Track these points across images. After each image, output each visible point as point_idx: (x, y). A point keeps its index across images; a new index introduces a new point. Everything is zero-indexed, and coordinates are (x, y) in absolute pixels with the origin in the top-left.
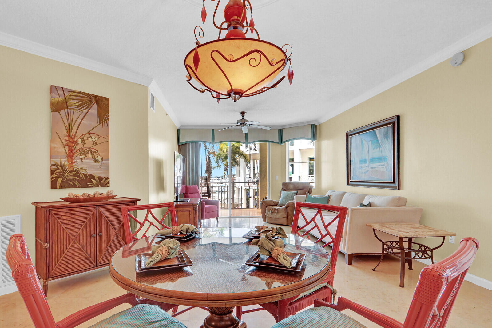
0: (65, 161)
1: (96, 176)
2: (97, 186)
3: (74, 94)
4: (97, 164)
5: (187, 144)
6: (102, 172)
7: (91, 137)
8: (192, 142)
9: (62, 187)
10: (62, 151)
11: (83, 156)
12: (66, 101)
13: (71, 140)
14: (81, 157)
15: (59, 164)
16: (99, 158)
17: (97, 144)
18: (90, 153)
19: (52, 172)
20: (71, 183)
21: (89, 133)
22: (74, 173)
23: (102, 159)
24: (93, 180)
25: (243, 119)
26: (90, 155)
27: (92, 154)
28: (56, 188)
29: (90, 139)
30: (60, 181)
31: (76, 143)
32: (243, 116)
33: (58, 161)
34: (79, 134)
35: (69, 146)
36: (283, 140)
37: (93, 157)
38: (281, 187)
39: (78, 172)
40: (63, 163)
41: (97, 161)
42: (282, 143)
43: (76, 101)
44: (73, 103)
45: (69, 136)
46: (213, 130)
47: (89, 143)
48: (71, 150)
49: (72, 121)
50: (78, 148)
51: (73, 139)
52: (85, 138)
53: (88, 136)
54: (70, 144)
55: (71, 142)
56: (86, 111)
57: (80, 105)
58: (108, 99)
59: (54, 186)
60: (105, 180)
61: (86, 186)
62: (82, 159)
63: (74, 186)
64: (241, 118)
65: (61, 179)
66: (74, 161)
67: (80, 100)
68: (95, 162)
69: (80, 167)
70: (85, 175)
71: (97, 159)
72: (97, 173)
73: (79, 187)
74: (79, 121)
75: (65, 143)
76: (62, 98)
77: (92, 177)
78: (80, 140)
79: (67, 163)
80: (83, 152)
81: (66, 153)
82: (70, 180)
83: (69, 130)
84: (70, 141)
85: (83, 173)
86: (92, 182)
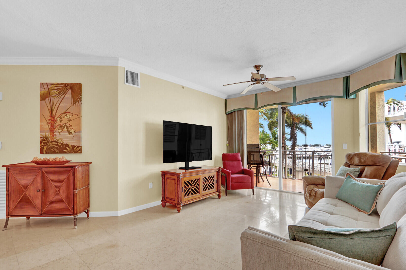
0: (48, 135)
1: (70, 144)
2: (71, 153)
3: (54, 86)
4: (71, 135)
6: (74, 141)
7: (66, 115)
9: (46, 153)
10: (47, 127)
11: (61, 130)
12: (49, 92)
13: (53, 119)
14: (59, 131)
15: (45, 136)
16: (72, 131)
17: (71, 120)
18: (65, 128)
19: (41, 142)
20: (52, 150)
21: (65, 113)
22: (54, 143)
23: (75, 131)
24: (68, 148)
26: (65, 129)
27: (67, 128)
28: (43, 153)
29: (66, 117)
30: (45, 148)
31: (55, 121)
33: (44, 134)
34: (58, 114)
35: (51, 124)
36: (350, 92)
37: (68, 131)
39: (57, 142)
40: (47, 136)
41: (71, 133)
43: (55, 91)
44: (54, 92)
45: (51, 116)
47: (65, 120)
48: (53, 126)
49: (53, 106)
50: (57, 124)
51: (54, 118)
52: (62, 116)
53: (64, 115)
54: (52, 122)
55: (53, 120)
56: (63, 96)
57: (59, 93)
58: (81, 84)
60: (77, 148)
61: (61, 152)
62: (60, 132)
63: (55, 152)
65: (46, 147)
66: (55, 134)
67: (59, 89)
68: (70, 134)
69: (58, 138)
70: (62, 144)
71: (71, 131)
72: (71, 142)
73: (58, 153)
74: (58, 104)
75: (48, 121)
76: (47, 90)
77: (67, 145)
78: (58, 119)
79: (50, 136)
80: (61, 127)
81: (49, 128)
82: (51, 148)
83: (51, 112)
84: (51, 120)
85: (61, 143)
86: (67, 149)
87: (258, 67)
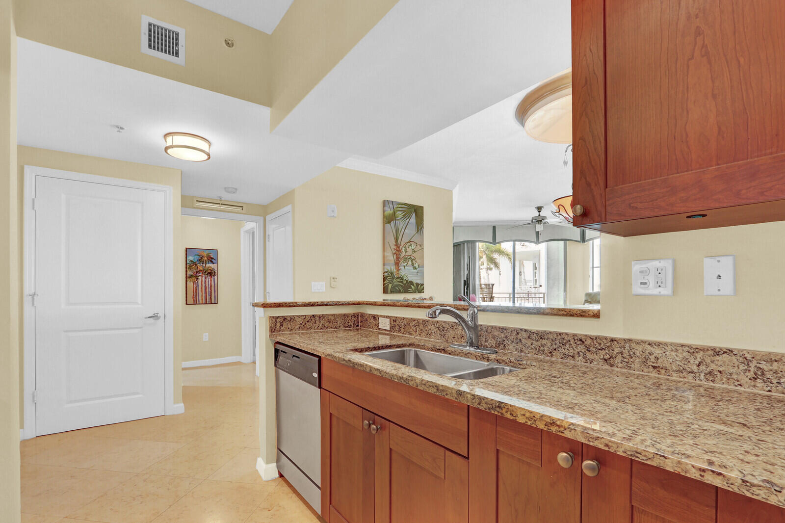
0: (393, 268)
1: (415, 282)
2: (415, 292)
3: (400, 206)
4: (415, 270)
5: (462, 245)
6: (418, 278)
7: (411, 245)
8: (468, 242)
9: (392, 292)
10: (391, 258)
11: (406, 263)
12: (394, 213)
13: (398, 249)
14: (404, 264)
15: (390, 270)
16: (416, 265)
17: (415, 252)
18: (410, 261)
19: (384, 279)
20: (397, 288)
21: (410, 242)
22: (399, 280)
23: (419, 266)
24: (412, 286)
25: (539, 215)
26: (410, 263)
27: (412, 261)
28: (388, 293)
29: (410, 247)
30: (390, 286)
31: (400, 251)
32: (539, 212)
34: (403, 244)
35: (397, 254)
36: (587, 238)
37: (413, 264)
38: (584, 299)
39: (402, 279)
40: (392, 270)
41: (416, 269)
42: (584, 242)
43: (400, 213)
44: (399, 214)
45: (396, 245)
46: (494, 228)
47: (410, 252)
48: (398, 258)
49: (398, 231)
50: (402, 256)
51: (399, 247)
52: (407, 246)
53: (409, 244)
54: (397, 253)
55: (398, 251)
56: (408, 220)
57: (404, 216)
58: (423, 207)
59: (385, 291)
60: (421, 286)
61: (406, 292)
62: (405, 266)
63: (400, 292)
64: (537, 214)
65: (391, 285)
66: (400, 268)
67: (404, 211)
68: (414, 269)
69: (403, 274)
70: (407, 281)
71: (415, 266)
72: (415, 280)
74: (403, 230)
75: (394, 252)
76: (392, 212)
77: (411, 283)
78: (404, 248)
79: (395, 270)
80: (406, 259)
81: (394, 261)
82: (397, 286)
83: (397, 240)
84: (397, 250)
85: (405, 280)
86: (411, 288)
87: (539, 209)
